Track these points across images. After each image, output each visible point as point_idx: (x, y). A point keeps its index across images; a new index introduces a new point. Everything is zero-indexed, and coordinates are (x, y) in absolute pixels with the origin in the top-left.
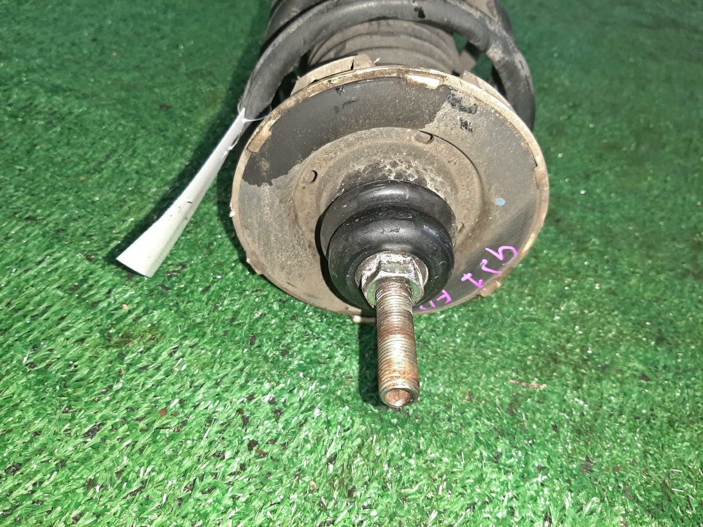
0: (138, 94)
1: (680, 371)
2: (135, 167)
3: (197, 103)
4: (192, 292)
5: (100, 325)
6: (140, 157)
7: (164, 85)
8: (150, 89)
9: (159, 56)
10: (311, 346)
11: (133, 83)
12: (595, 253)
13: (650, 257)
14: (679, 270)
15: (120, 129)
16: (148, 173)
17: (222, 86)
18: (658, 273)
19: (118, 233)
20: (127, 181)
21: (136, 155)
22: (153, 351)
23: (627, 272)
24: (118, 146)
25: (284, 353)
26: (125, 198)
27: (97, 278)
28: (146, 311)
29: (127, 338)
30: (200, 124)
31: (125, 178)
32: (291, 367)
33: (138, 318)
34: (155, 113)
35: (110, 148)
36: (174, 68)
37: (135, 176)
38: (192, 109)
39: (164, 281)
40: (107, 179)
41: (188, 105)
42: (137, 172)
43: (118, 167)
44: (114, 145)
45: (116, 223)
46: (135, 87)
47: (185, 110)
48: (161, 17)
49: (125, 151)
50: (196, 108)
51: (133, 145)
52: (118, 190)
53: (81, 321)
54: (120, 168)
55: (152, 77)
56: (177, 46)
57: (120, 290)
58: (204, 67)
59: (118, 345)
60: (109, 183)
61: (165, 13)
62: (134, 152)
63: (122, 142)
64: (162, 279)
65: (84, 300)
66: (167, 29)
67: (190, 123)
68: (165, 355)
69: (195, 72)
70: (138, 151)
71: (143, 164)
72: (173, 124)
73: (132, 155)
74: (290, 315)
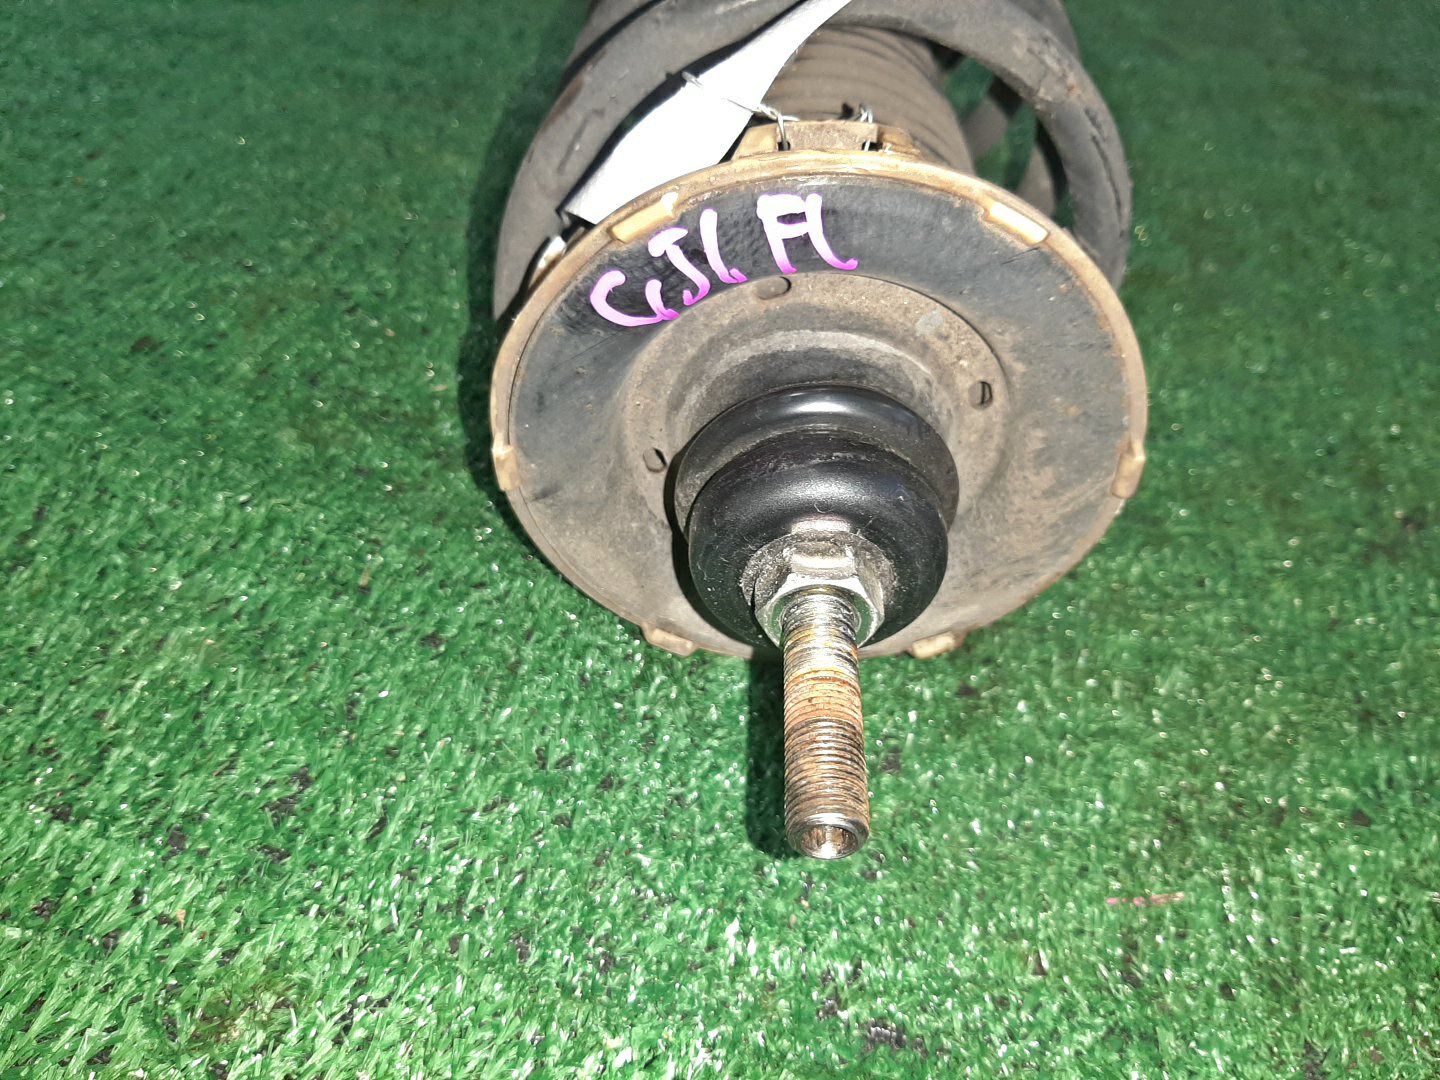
0: (70, 319)
1: (1421, 782)
2: (113, 532)
3: (223, 325)
4: (342, 849)
5: (139, 998)
6: (118, 504)
7: (127, 284)
8: (96, 297)
9: (94, 206)
10: (661, 927)
11: (49, 289)
12: (1185, 540)
13: (1292, 530)
14: (1354, 548)
15: (50, 434)
16: (150, 542)
17: (270, 270)
18: (1319, 563)
19: (117, 726)
20: (103, 574)
21: (106, 498)
22: (292, 1037)
23: (1257, 573)
24: (56, 483)
25: (609, 964)
26: (108, 624)
27: (96, 867)
28: (243, 932)
29: (219, 1018)
30: (243, 378)
31: (94, 569)
32: (632, 997)
33: (230, 953)
34: (125, 363)
35: (38, 492)
36: (143, 232)
37: (119, 559)
38: (213, 340)
39: (266, 833)
40: (50, 577)
41: (200, 333)
42: (121, 546)
43: (70, 538)
44: (46, 481)
45: (103, 701)
46: (56, 303)
47: (195, 345)
48: (77, 102)
49: (77, 494)
50: (223, 335)
51: (94, 472)
52: (86, 605)
53: (86, 999)
54: (77, 542)
55: (94, 267)
56: (133, 173)
57: (160, 888)
58: (212, 222)
59: (198, 1042)
60: (57, 589)
61: (83, 89)
62: (102, 490)
63: (64, 469)
64: (259, 830)
65: (80, 933)
66: (98, 132)
67: (217, 380)
68: (324, 1045)
69: (195, 238)
70: (113, 488)
71: (132, 519)
72: (177, 390)
73: (97, 503)
74: (589, 859)
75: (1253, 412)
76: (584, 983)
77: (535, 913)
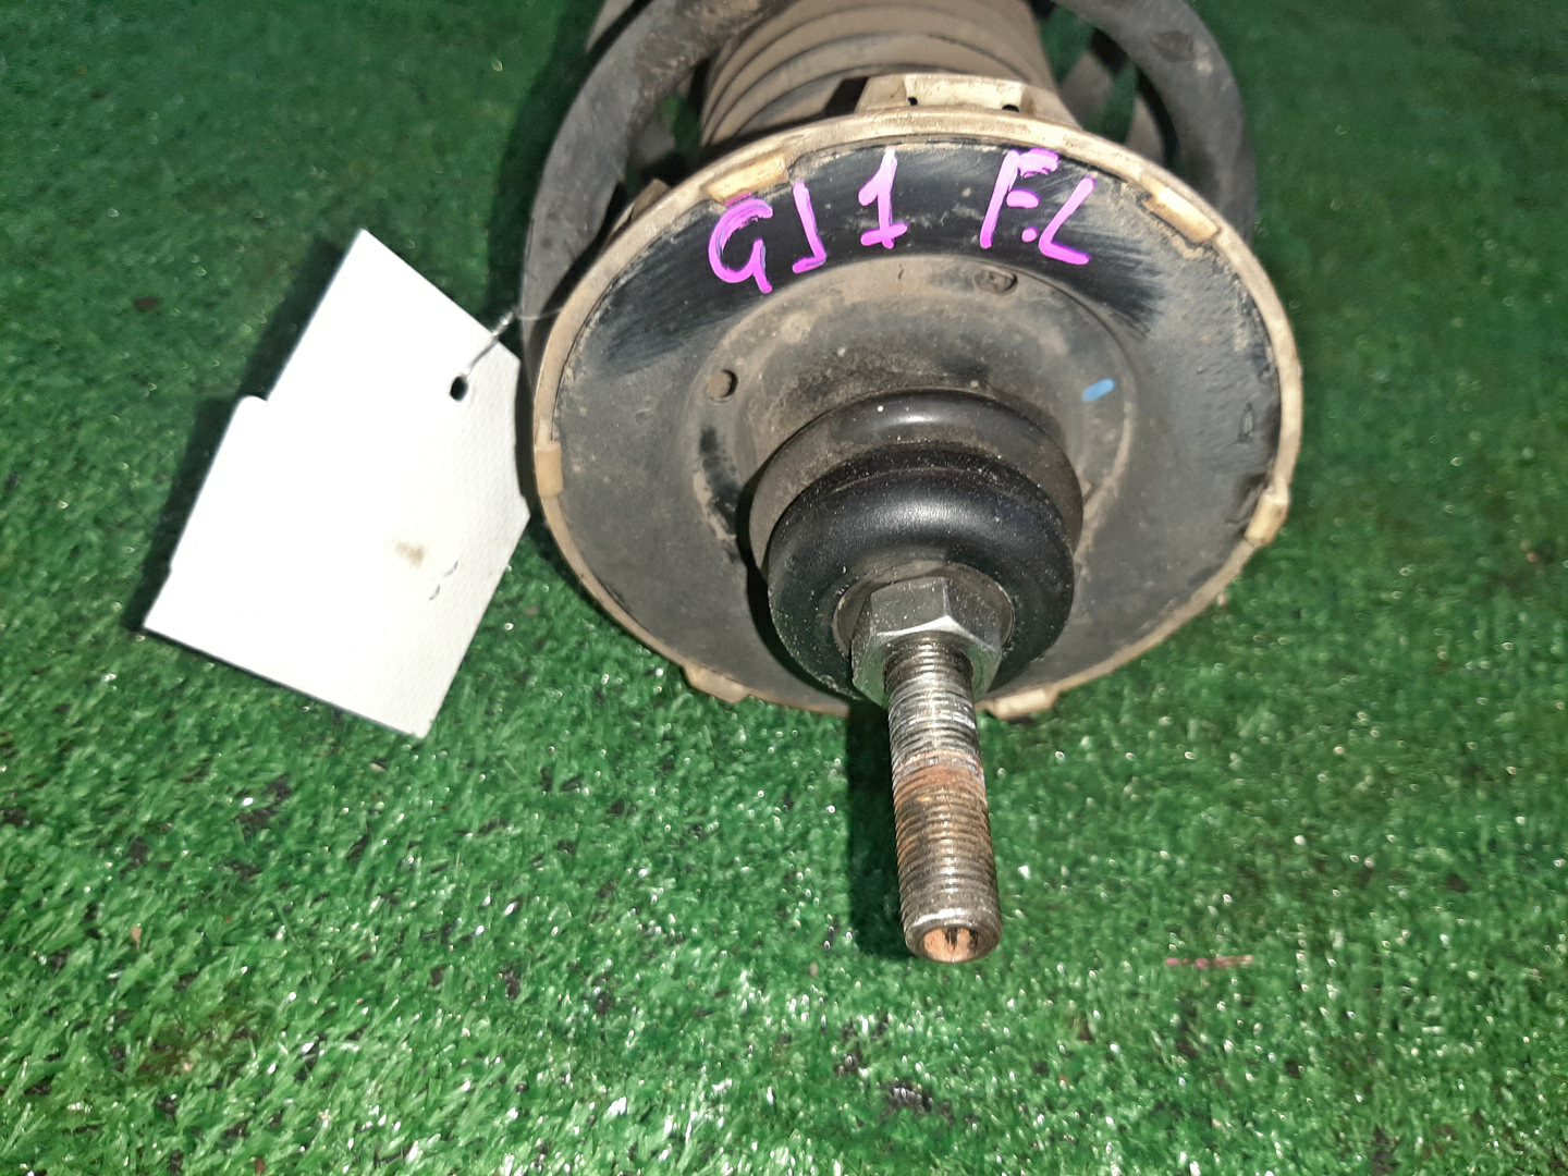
0: (58, 271)
1: (1527, 846)
2: (89, 506)
3: (225, 282)
4: (319, 867)
5: (85, 1024)
6: (97, 475)
7: (124, 235)
8: (90, 251)
9: (96, 151)
10: (667, 967)
11: (41, 238)
13: (1406, 556)
14: (1475, 579)
15: (28, 398)
16: (129, 520)
17: (282, 223)
18: (1432, 594)
19: (80, 723)
20: (75, 552)
21: (85, 469)
22: (252, 1068)
23: (1361, 605)
24: (31, 450)
25: (604, 1005)
26: (78, 609)
27: (48, 878)
28: (204, 955)
29: (169, 1049)
30: (244, 342)
31: (66, 546)
32: (629, 1045)
33: (187, 977)
34: (116, 322)
35: (10, 460)
36: (145, 180)
37: (93, 536)
38: (214, 298)
39: (236, 848)
40: (18, 553)
41: (200, 290)
42: (98, 522)
43: (41, 511)
44: (21, 448)
45: (67, 695)
46: (44, 253)
47: (195, 303)
48: (84, 33)
49: (53, 463)
50: (225, 293)
51: (73, 441)
52: (55, 586)
53: (27, 1024)
54: (49, 516)
55: (89, 216)
56: (141, 115)
57: (115, 904)
58: (223, 169)
59: (146, 1074)
60: (24, 567)
61: (90, 19)
62: (80, 461)
63: (40, 436)
64: (229, 842)
65: (26, 949)
66: (105, 71)
67: (218, 342)
68: (285, 1079)
69: (202, 186)
70: (92, 458)
71: (111, 493)
72: (170, 352)
73: (75, 474)
74: (592, 889)
75: (1369, 426)
76: (579, 1025)
77: (529, 946)
